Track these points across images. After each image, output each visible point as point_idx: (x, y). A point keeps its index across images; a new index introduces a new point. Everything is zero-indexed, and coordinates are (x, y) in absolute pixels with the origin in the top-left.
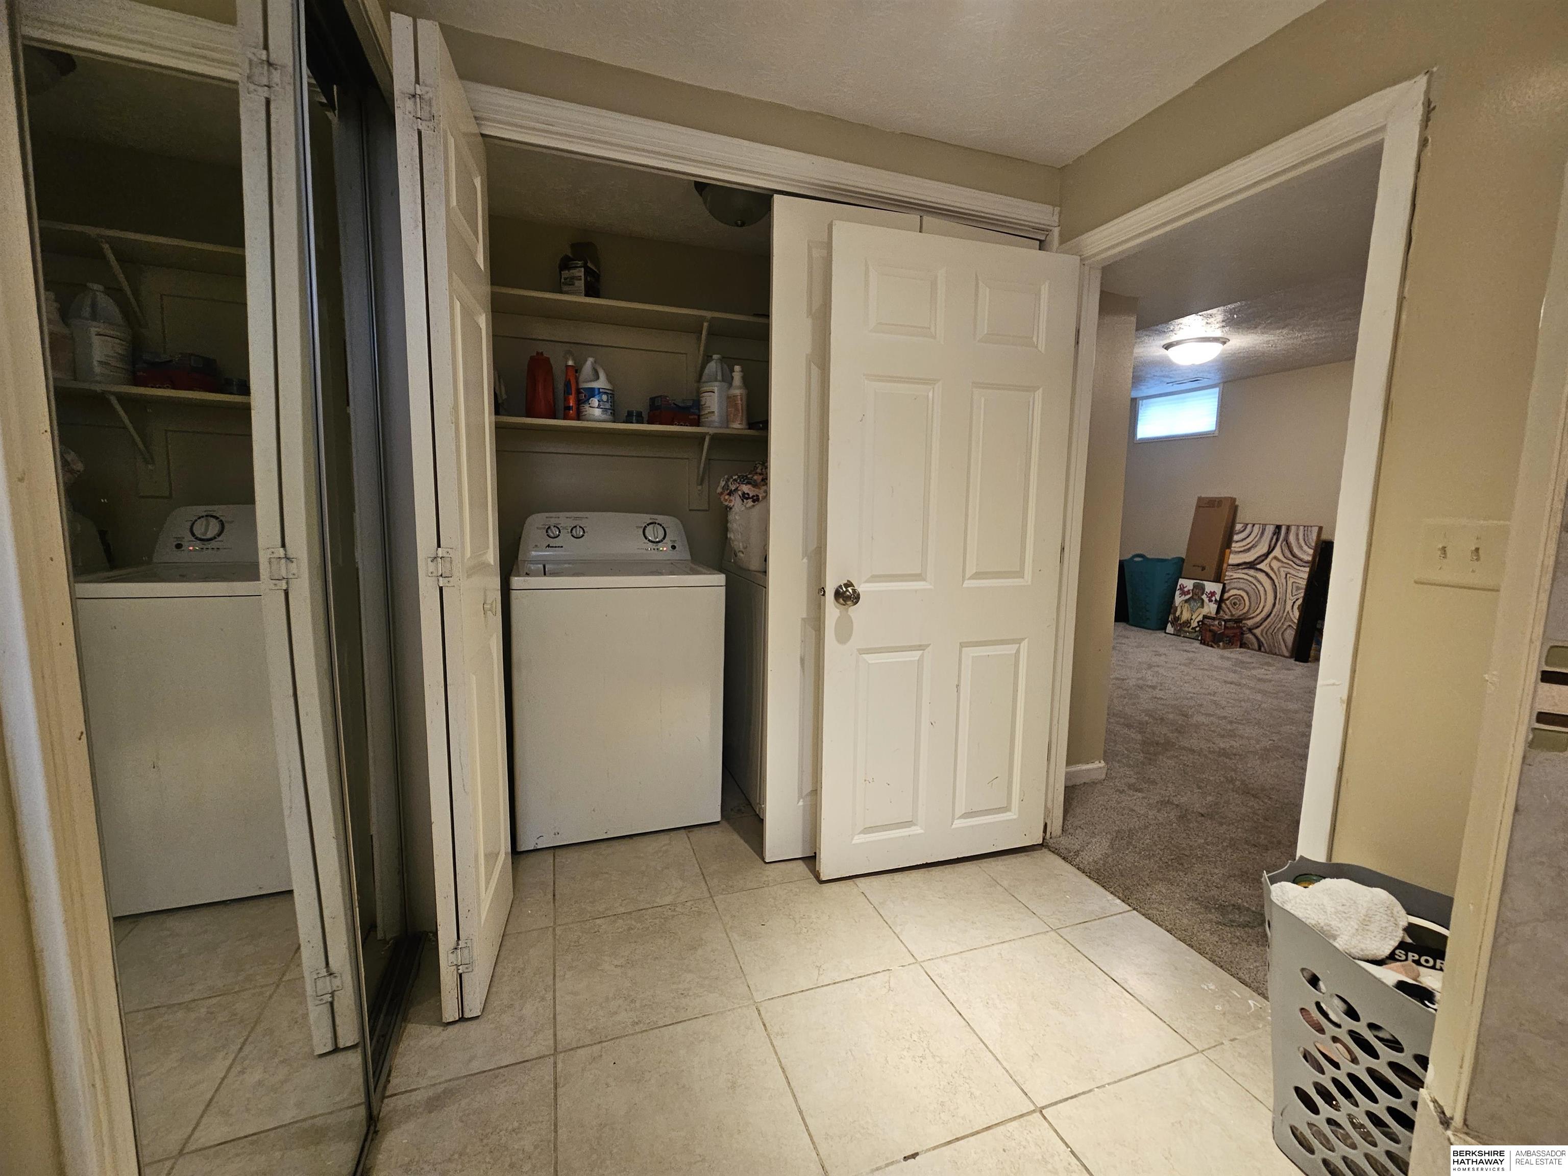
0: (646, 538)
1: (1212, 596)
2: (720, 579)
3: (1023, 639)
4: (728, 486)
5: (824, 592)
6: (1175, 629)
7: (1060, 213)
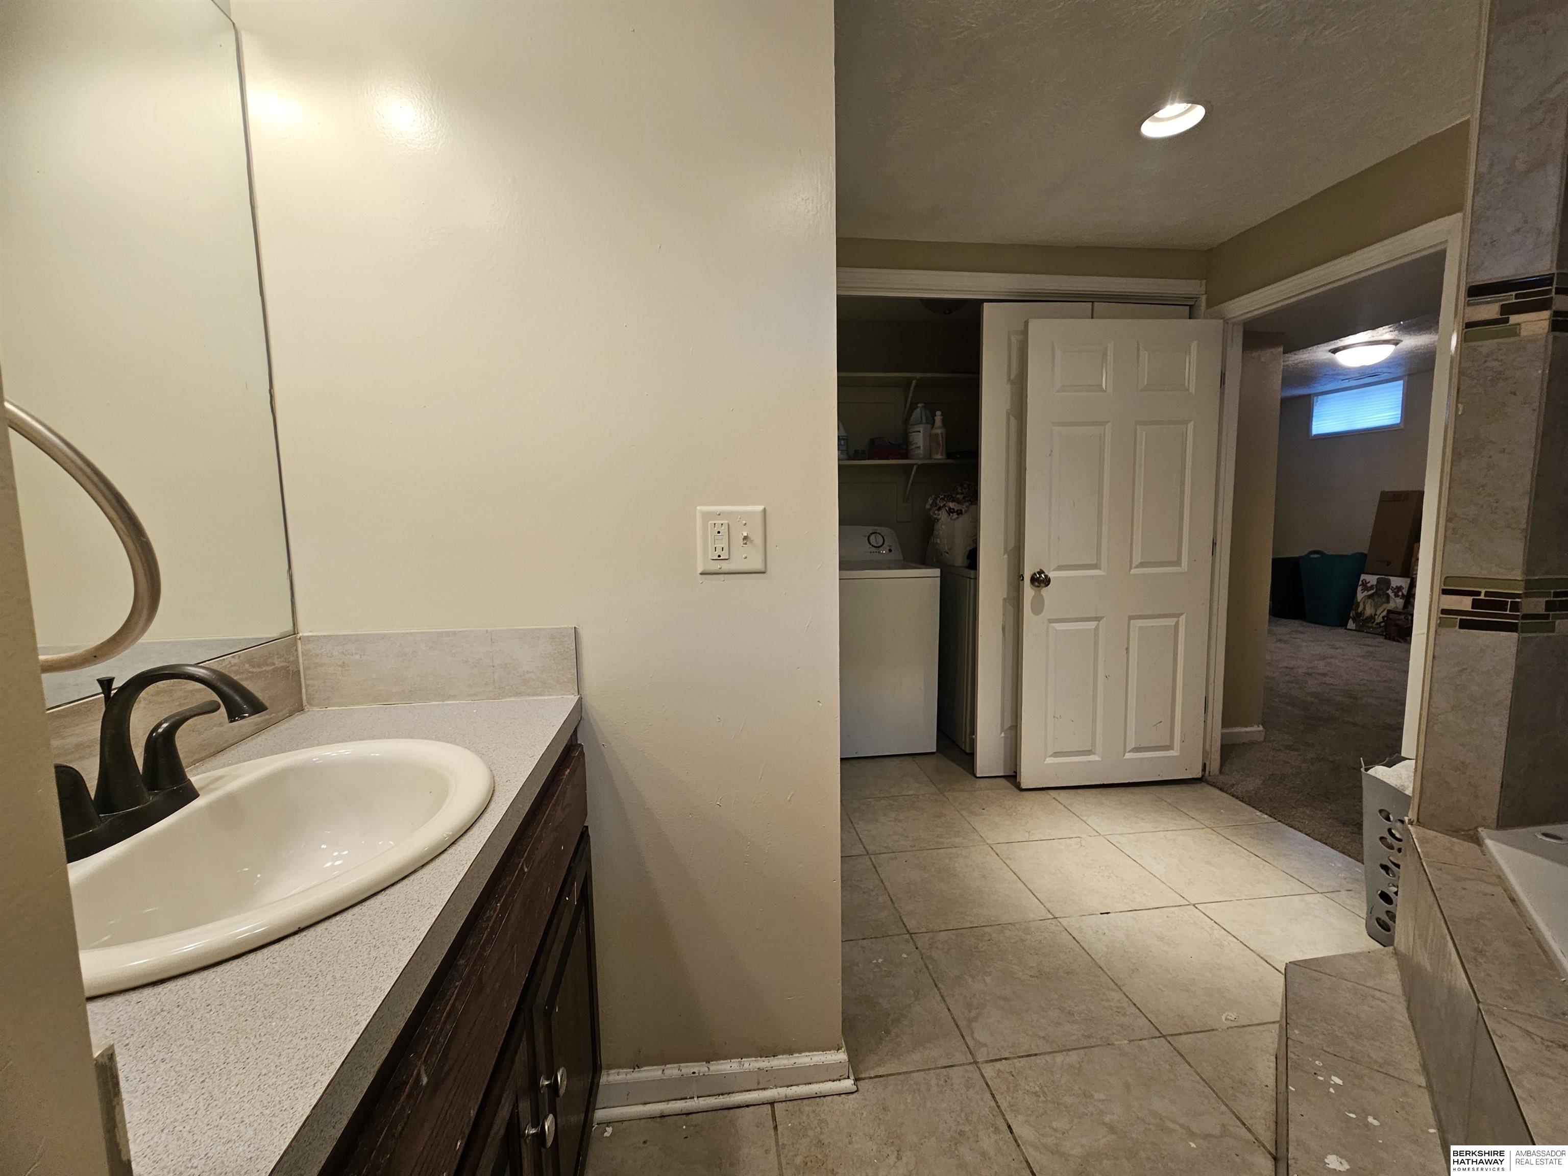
0: (870, 544)
1: (1398, 592)
2: (937, 572)
3: (1182, 614)
4: (936, 503)
5: (1023, 578)
6: (1357, 626)
7: (1206, 285)
